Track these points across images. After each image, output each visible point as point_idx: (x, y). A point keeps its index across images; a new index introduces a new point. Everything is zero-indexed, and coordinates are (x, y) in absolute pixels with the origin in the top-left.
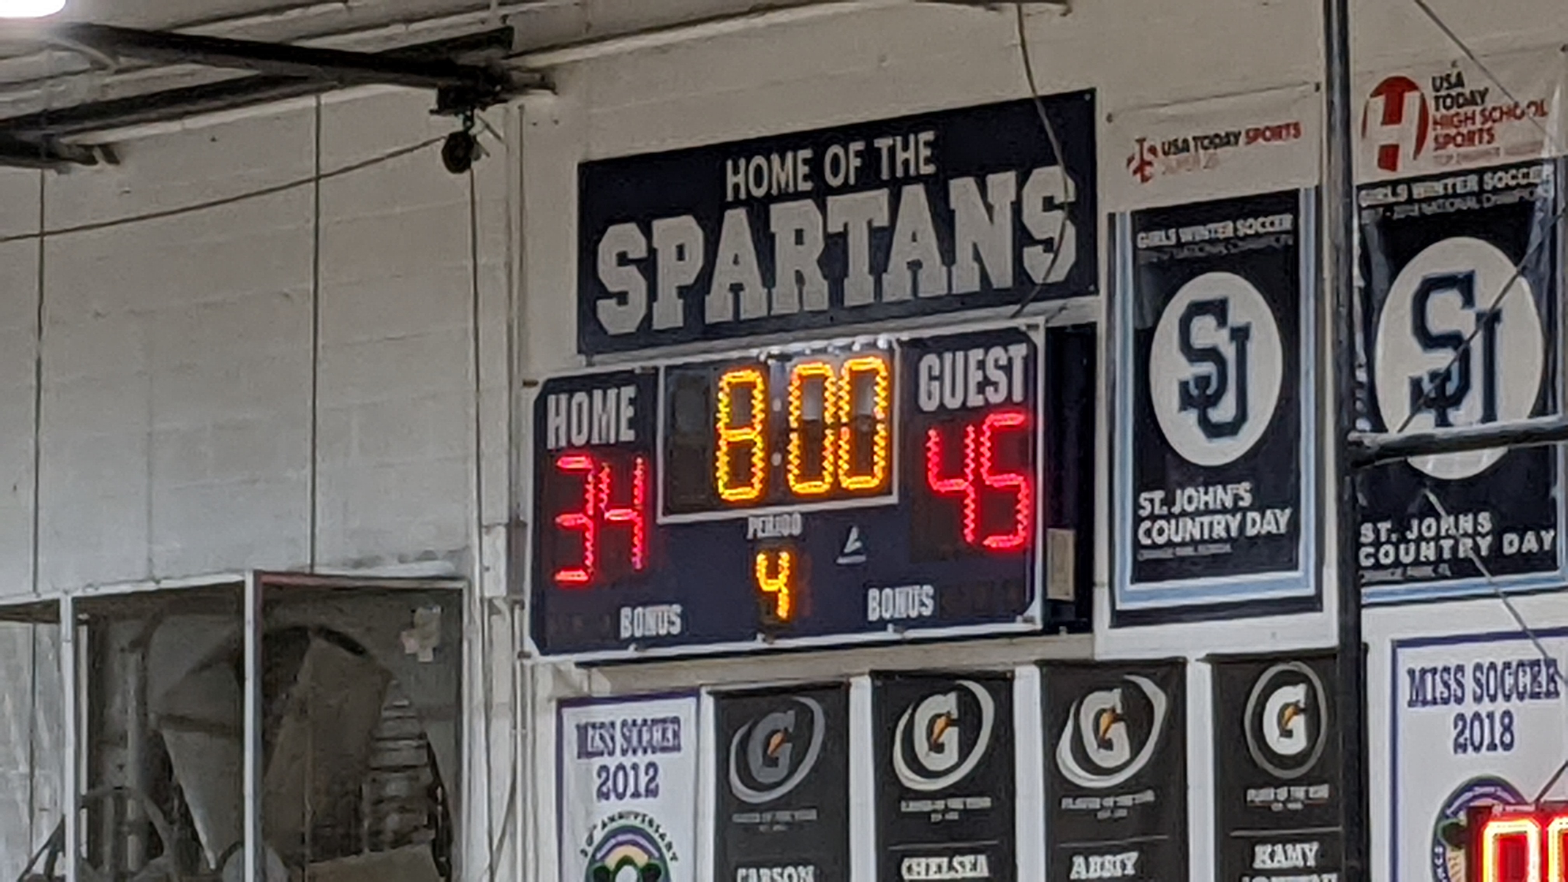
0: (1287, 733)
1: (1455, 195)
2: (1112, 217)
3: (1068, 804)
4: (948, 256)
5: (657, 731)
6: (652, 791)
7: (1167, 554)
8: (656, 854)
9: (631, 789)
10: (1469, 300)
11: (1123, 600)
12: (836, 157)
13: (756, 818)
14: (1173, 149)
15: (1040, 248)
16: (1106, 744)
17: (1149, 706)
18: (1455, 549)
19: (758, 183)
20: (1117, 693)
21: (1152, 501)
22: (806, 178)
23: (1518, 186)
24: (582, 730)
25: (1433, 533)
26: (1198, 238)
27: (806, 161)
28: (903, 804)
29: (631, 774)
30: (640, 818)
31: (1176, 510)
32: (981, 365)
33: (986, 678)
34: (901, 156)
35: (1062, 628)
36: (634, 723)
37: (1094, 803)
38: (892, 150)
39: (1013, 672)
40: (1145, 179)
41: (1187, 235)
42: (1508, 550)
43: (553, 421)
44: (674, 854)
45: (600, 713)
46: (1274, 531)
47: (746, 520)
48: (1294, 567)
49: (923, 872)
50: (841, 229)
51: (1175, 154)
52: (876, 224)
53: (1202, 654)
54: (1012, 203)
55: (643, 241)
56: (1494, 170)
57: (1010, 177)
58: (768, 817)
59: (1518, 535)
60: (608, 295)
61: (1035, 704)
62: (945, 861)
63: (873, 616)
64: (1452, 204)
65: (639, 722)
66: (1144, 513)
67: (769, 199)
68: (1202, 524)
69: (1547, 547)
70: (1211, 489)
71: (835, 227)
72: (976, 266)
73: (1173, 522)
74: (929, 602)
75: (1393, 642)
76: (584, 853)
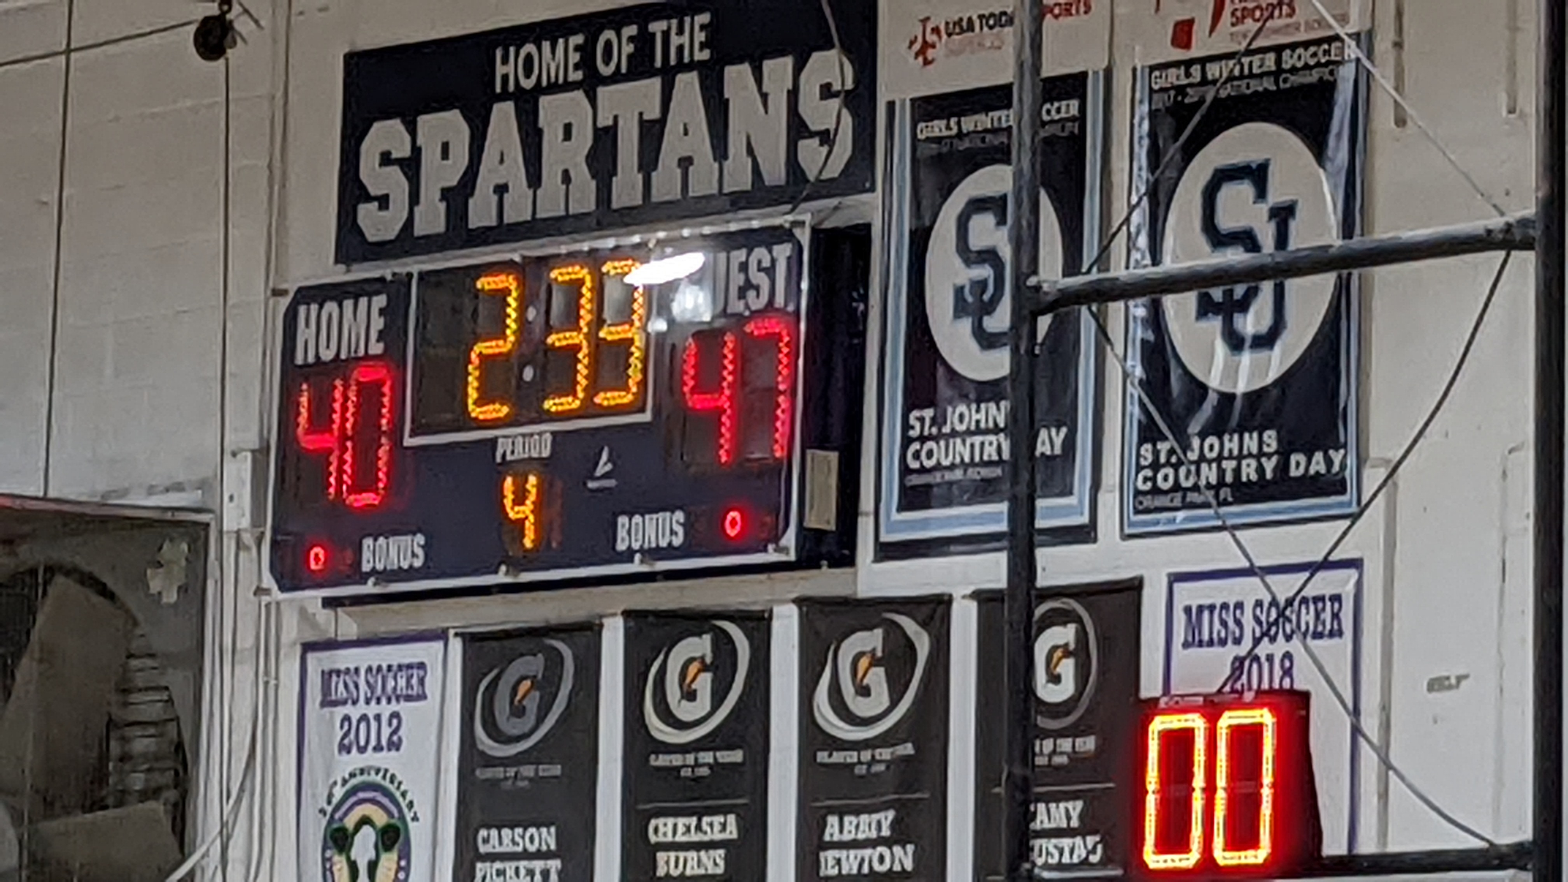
0: (1055, 679)
1: (1251, 76)
2: (891, 105)
3: (823, 758)
4: (720, 151)
5: (402, 677)
6: (393, 743)
7: (937, 478)
8: (396, 814)
9: (373, 742)
10: (1261, 194)
11: (888, 532)
12: (608, 44)
13: (498, 772)
14: (957, 30)
15: (816, 141)
16: (864, 691)
17: (911, 647)
18: (1237, 471)
19: (528, 74)
20: (879, 632)
21: (922, 420)
22: (577, 67)
23: (1318, 65)
24: (327, 676)
25: (1214, 454)
26: (979, 128)
27: (577, 48)
28: (653, 757)
29: (374, 725)
30: (381, 774)
31: (946, 429)
32: (744, 267)
33: (741, 618)
34: (675, 41)
35: (825, 563)
36: (379, 668)
37: (852, 757)
38: (666, 35)
39: (771, 612)
40: (927, 62)
41: (969, 123)
42: (1294, 472)
43: (304, 334)
44: (415, 813)
45: (345, 658)
46: (1048, 453)
47: (494, 441)
48: (1071, 493)
49: (670, 834)
50: (610, 122)
51: (958, 34)
52: (646, 117)
53: (969, 590)
54: (789, 92)
55: (407, 138)
56: (1293, 46)
57: (788, 62)
58: (511, 772)
59: (1305, 454)
60: (369, 198)
61: (793, 647)
62: (694, 821)
63: (621, 546)
64: (1248, 87)
65: (385, 667)
66: (914, 433)
67: (539, 90)
68: (972, 446)
69: (1336, 468)
70: (983, 406)
71: (605, 121)
72: (749, 161)
73: (942, 443)
74: (680, 530)
75: (1170, 575)
76: (323, 811)
